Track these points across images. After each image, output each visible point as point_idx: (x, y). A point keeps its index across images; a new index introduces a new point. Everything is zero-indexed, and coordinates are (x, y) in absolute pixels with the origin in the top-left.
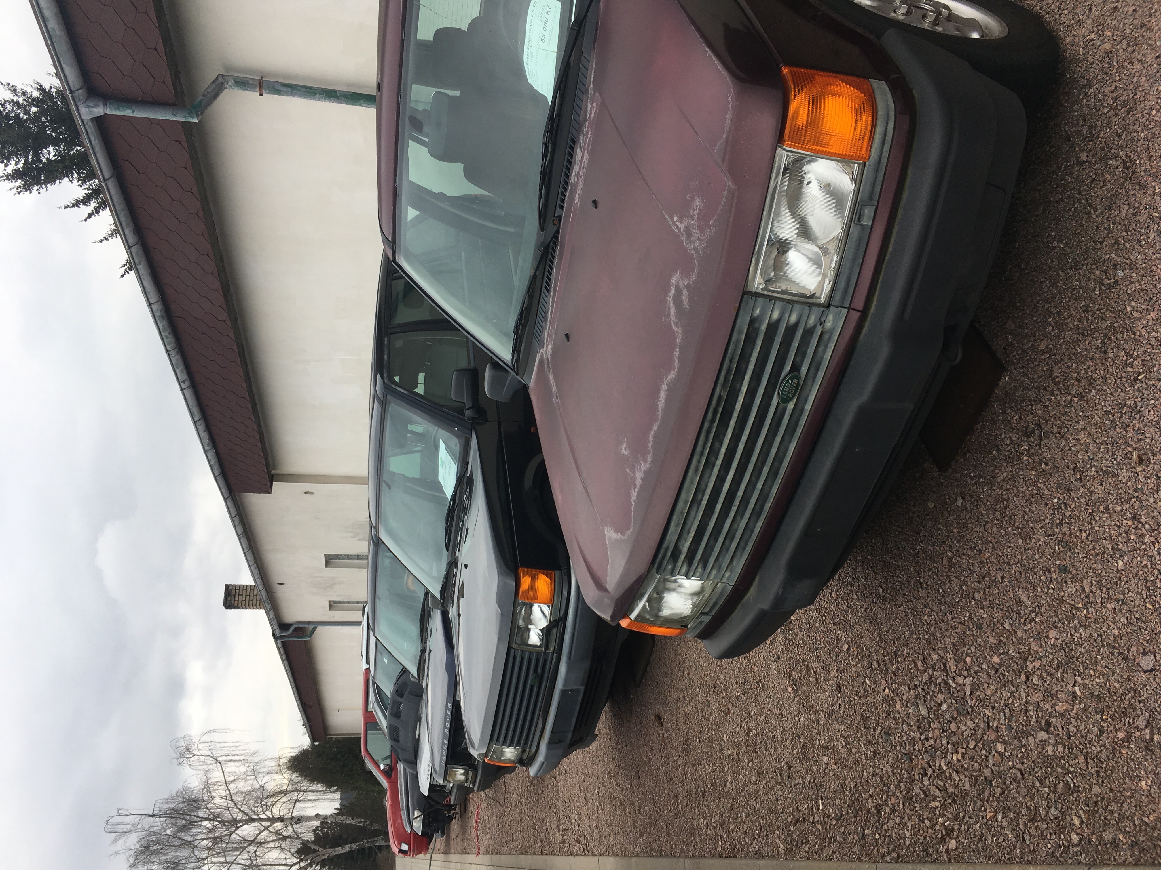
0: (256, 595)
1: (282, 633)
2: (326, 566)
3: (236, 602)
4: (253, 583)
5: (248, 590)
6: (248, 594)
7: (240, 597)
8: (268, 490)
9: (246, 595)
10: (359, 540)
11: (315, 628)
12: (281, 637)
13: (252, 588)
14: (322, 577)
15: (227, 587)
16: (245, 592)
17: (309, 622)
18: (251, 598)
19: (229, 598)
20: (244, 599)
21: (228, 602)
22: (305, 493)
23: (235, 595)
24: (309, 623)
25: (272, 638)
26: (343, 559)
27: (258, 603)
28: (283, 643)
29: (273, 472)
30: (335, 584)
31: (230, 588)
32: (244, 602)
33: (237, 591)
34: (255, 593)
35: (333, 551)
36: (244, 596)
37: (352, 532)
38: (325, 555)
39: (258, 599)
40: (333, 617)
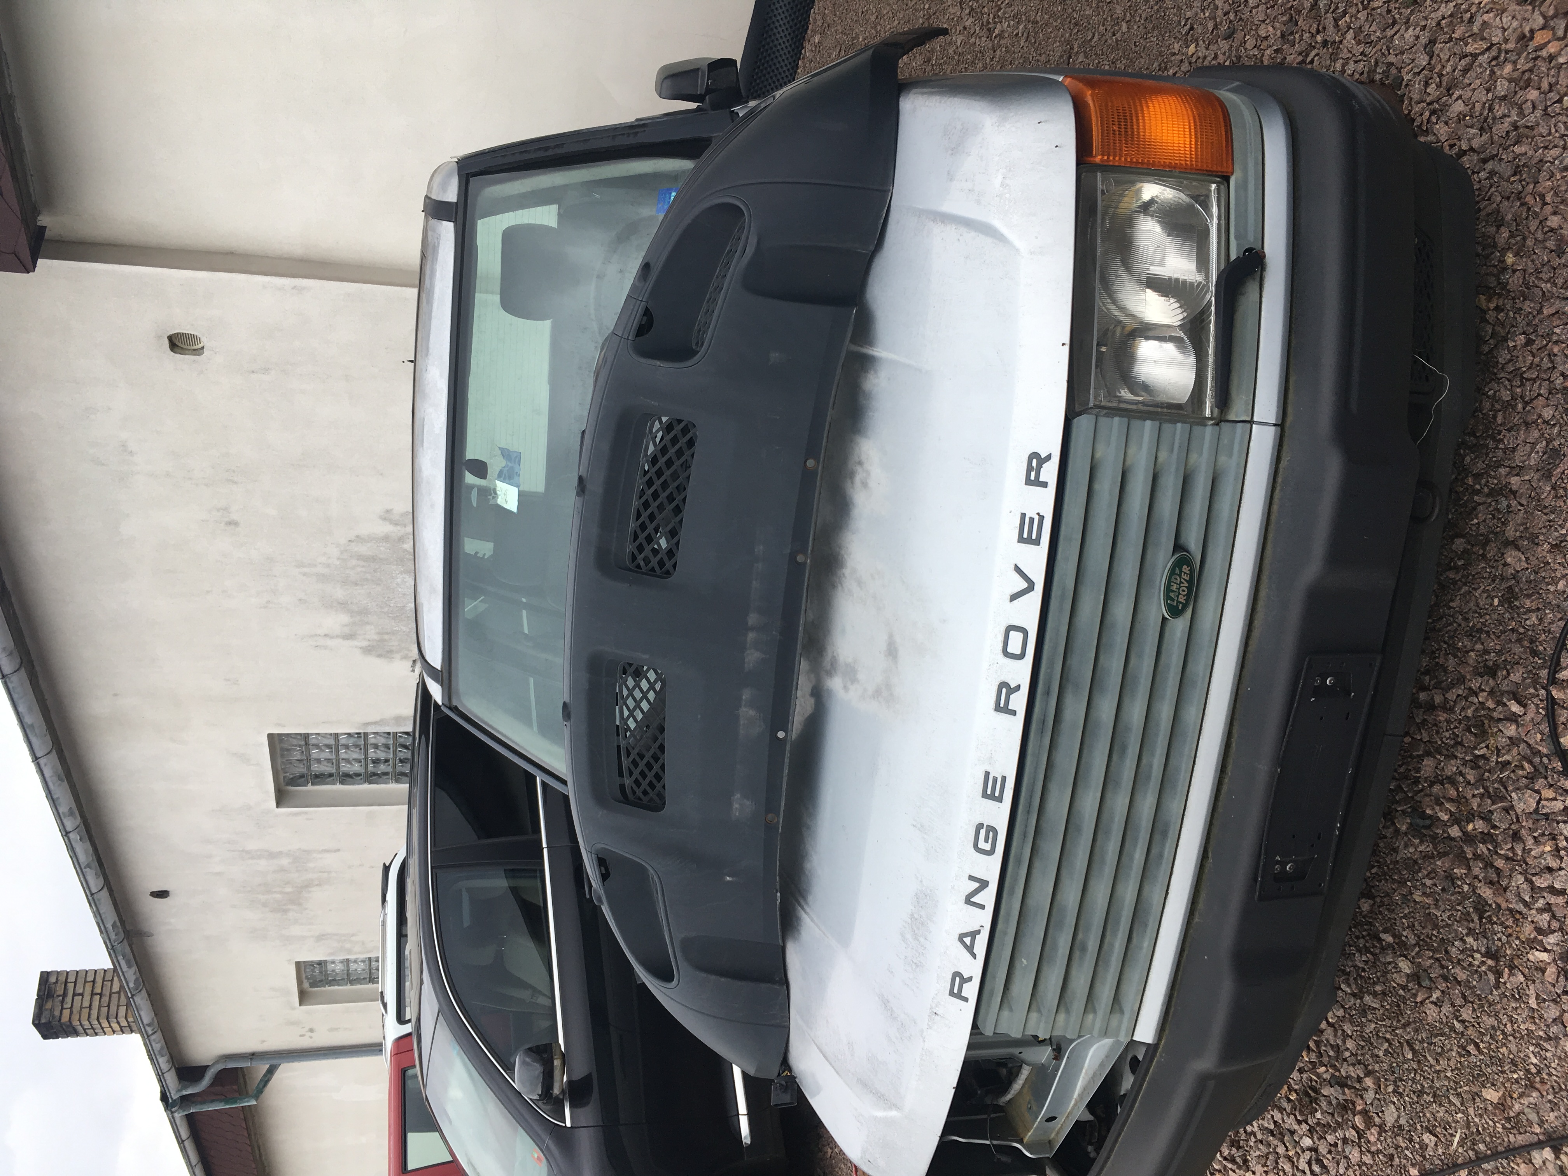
0: (119, 993)
1: (185, 1088)
2: (279, 804)
3: (66, 1013)
5: (99, 981)
6: (98, 990)
7: (78, 999)
8: (28, 268)
9: (93, 994)
11: (271, 1071)
13: (109, 977)
15: (45, 977)
16: (88, 987)
19: (49, 1005)
20: (86, 1004)
21: (46, 1014)
22: (174, 341)
23: (65, 995)
24: (253, 1056)
27: (122, 1010)
28: (191, 1119)
29: (45, 220)
31: (53, 979)
32: (85, 1012)
33: (71, 986)
34: (116, 987)
35: (291, 724)
36: (87, 998)
38: (271, 737)
39: (123, 1000)
40: (311, 1030)
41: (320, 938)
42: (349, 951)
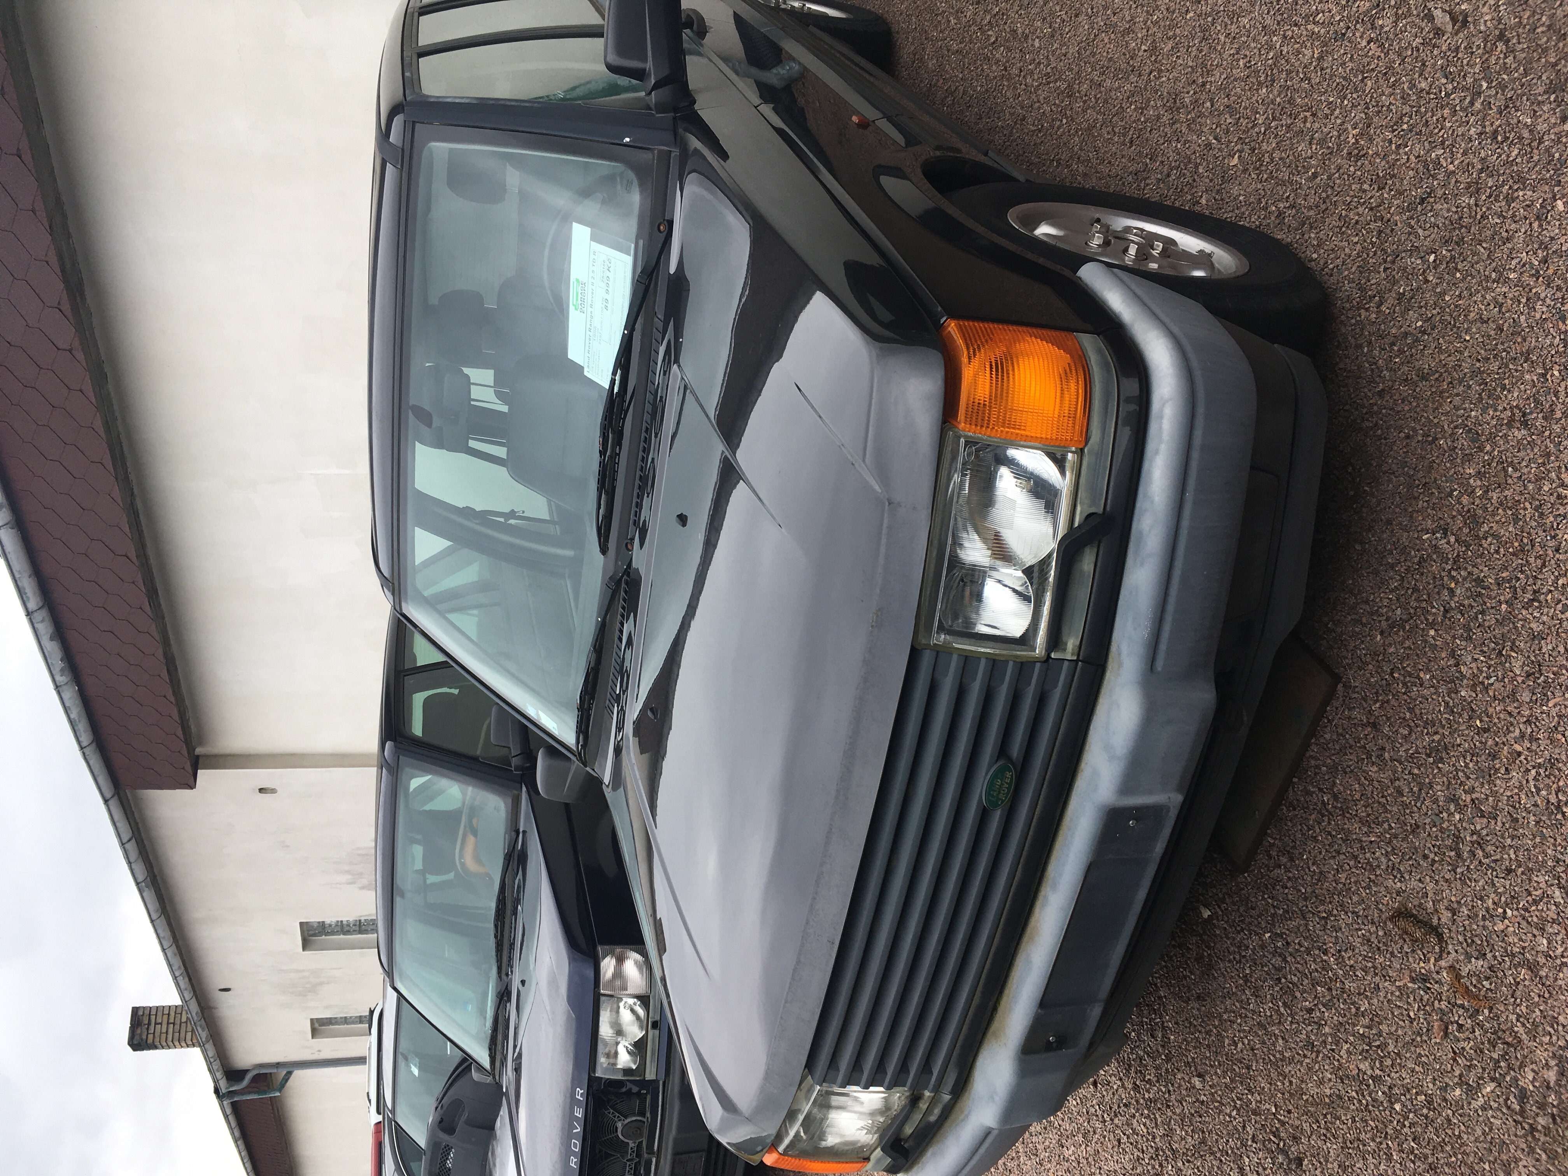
0: (186, 1022)
1: (231, 1086)
2: (304, 948)
3: (151, 1037)
4: (178, 1002)
5: (172, 1014)
6: (172, 1020)
7: (158, 1027)
8: (190, 783)
9: (168, 1023)
11: (289, 1073)
12: (231, 1094)
13: (179, 1011)
14: (297, 971)
15: (135, 1010)
16: (165, 1017)
17: (278, 1063)
18: (177, 1027)
19: (139, 1031)
20: (164, 1030)
21: (137, 1037)
22: (261, 790)
23: (149, 1024)
24: (278, 1065)
25: (214, 1096)
26: (333, 933)
27: (189, 1035)
28: (234, 1105)
29: (199, 751)
30: (321, 984)
31: (141, 1013)
32: (164, 1036)
33: (153, 1018)
34: (184, 1019)
35: (314, 918)
36: (165, 1026)
37: (348, 872)
38: (301, 924)
39: (189, 1028)
40: (319, 1051)
41: (327, 1007)
42: (346, 1013)
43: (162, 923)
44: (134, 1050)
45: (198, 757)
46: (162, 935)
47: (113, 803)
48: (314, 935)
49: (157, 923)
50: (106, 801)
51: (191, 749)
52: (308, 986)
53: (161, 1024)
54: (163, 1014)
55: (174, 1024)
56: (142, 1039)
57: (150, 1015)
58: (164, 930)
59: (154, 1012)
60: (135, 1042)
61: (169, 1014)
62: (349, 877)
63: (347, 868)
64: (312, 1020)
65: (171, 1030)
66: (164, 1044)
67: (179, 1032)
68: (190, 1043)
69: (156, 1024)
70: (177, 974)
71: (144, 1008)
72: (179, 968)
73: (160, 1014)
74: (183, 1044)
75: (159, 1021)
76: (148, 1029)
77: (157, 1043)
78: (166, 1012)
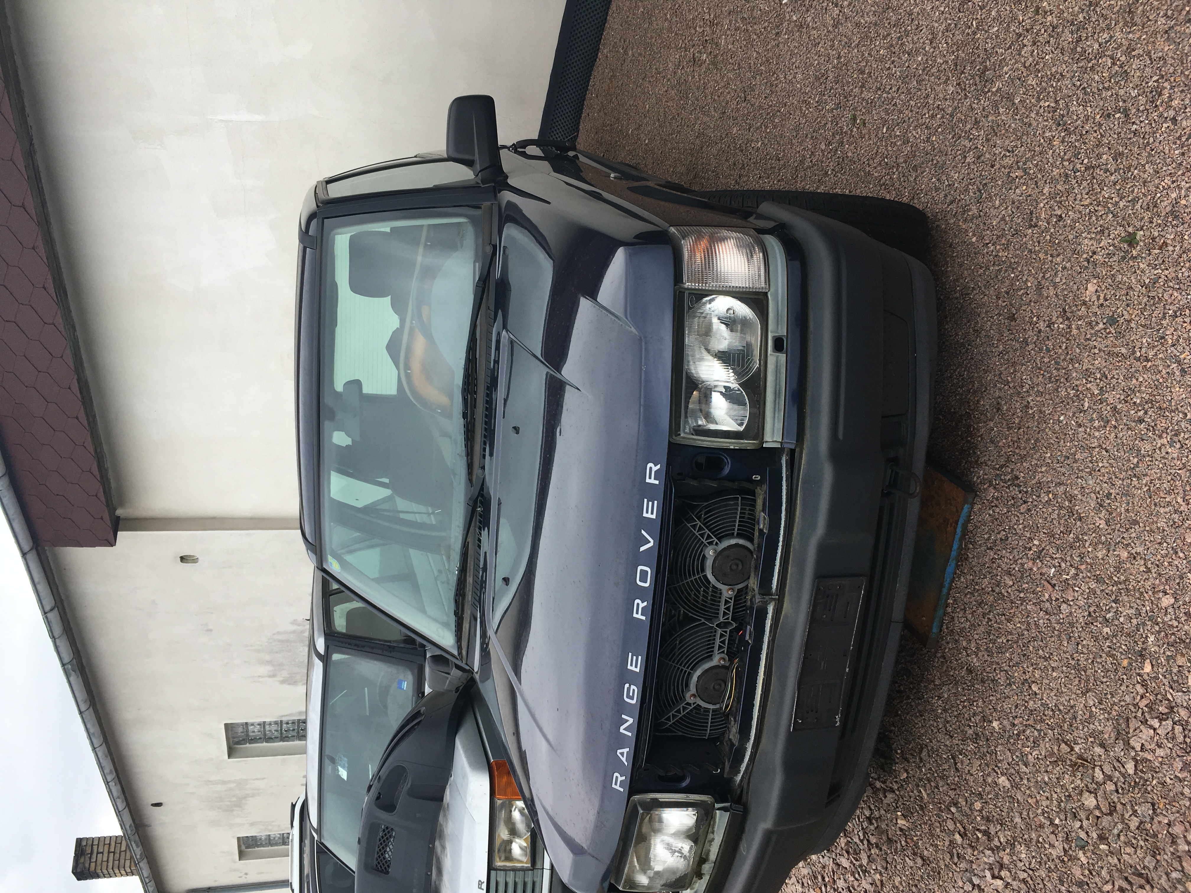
0: (125, 851)
2: (230, 756)
3: (93, 865)
4: (120, 833)
5: (113, 844)
6: (112, 850)
7: (100, 856)
8: (111, 541)
9: (109, 852)
10: (283, 682)
13: (119, 841)
14: (224, 782)
15: (79, 841)
16: (106, 847)
17: (209, 888)
18: (117, 855)
19: (82, 860)
20: (105, 859)
21: (80, 866)
22: (183, 559)
23: (92, 853)
26: (256, 740)
27: (128, 862)
29: (119, 512)
30: (245, 797)
31: (84, 843)
32: (105, 864)
33: (95, 847)
34: (123, 848)
35: (238, 719)
36: (106, 855)
37: (269, 662)
38: (227, 726)
39: (128, 857)
40: (246, 874)
41: (252, 824)
42: (270, 831)
43: (90, 714)
44: (79, 879)
45: (118, 518)
46: (92, 731)
47: (30, 556)
48: (238, 743)
49: (86, 715)
50: (24, 555)
51: (111, 508)
52: (234, 799)
53: (102, 853)
54: (105, 844)
55: (114, 853)
56: (85, 868)
57: (92, 845)
58: (93, 726)
59: (96, 843)
60: (79, 870)
61: (110, 844)
62: (270, 668)
63: (268, 657)
64: (238, 838)
65: (111, 859)
66: (105, 872)
67: (119, 860)
68: (128, 870)
69: (98, 853)
70: (109, 778)
71: (87, 839)
72: (111, 772)
73: (101, 844)
74: (123, 872)
75: (101, 850)
76: (90, 858)
77: (99, 871)
78: (107, 842)
